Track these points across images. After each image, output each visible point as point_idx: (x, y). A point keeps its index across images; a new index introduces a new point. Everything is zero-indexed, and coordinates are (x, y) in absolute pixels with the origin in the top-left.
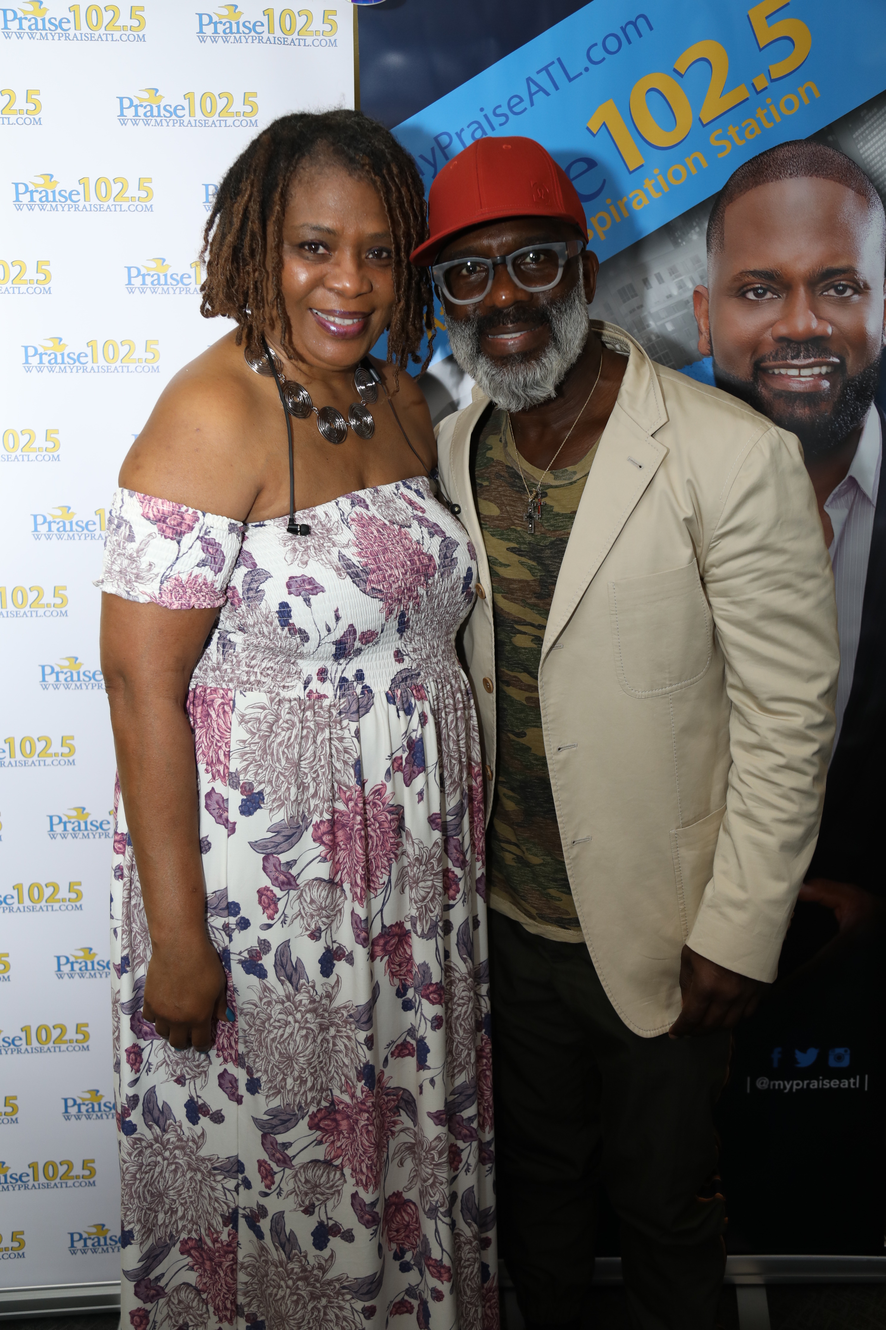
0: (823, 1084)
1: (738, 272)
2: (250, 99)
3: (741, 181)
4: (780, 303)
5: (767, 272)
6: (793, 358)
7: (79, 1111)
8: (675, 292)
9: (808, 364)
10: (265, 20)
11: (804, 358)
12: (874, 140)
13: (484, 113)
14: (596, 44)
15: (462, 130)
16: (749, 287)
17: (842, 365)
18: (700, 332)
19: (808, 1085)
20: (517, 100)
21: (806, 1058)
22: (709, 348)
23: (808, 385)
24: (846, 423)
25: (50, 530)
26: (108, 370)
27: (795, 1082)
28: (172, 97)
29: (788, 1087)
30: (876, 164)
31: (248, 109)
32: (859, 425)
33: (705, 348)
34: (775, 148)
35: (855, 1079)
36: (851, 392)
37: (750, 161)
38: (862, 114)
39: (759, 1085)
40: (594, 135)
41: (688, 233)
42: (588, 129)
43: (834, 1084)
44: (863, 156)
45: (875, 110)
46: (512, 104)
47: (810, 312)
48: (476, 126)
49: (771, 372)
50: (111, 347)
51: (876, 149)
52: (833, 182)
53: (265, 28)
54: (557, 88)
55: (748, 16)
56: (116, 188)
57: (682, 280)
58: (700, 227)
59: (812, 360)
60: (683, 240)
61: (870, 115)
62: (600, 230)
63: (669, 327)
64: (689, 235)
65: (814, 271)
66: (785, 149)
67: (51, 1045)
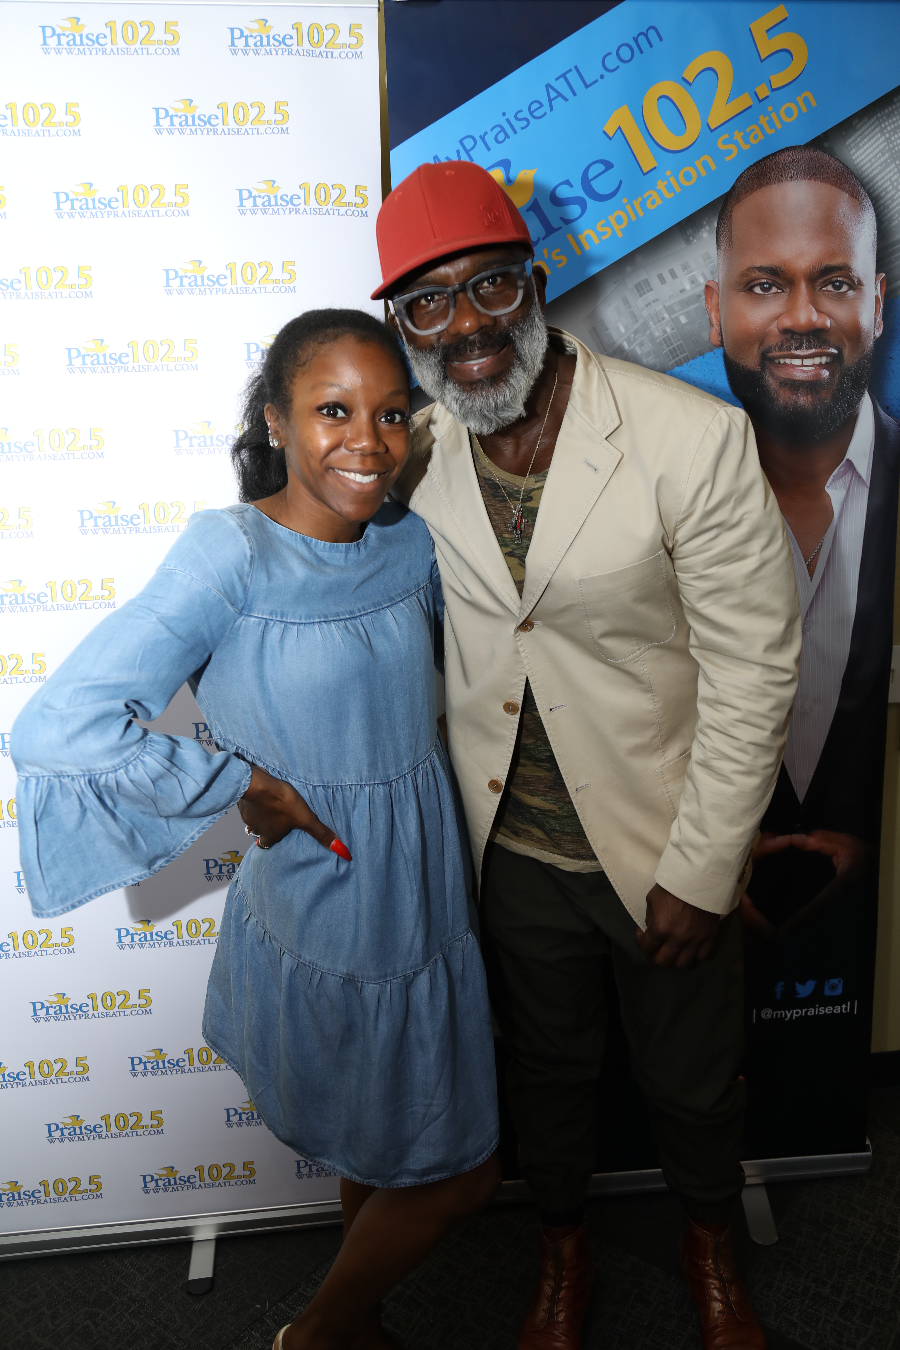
0: (819, 1011)
1: (746, 268)
2: (281, 108)
3: (747, 183)
4: (784, 296)
5: (772, 268)
6: (796, 349)
7: (145, 1068)
8: (688, 287)
9: (810, 354)
10: (294, 33)
11: (806, 349)
12: (865, 147)
13: (506, 117)
14: (610, 53)
15: (486, 133)
16: (756, 282)
17: (840, 355)
18: (711, 325)
19: (806, 1012)
20: (538, 105)
21: (805, 990)
22: (720, 339)
23: (810, 374)
24: (843, 410)
25: (96, 525)
26: (149, 369)
27: (795, 1011)
29: (789, 1015)
30: (866, 170)
31: (279, 117)
32: (855, 412)
33: (716, 340)
34: (776, 153)
35: (846, 1004)
36: (847, 380)
38: (854, 123)
39: (763, 1016)
40: (610, 139)
41: (699, 231)
42: (604, 132)
43: (828, 1010)
44: (856, 162)
45: (866, 119)
46: (532, 109)
47: (811, 306)
48: (498, 129)
49: (777, 361)
50: (151, 347)
51: (867, 156)
52: (829, 186)
53: (294, 41)
54: (575, 94)
55: (750, 29)
56: (154, 194)
57: (694, 275)
58: (709, 226)
59: (813, 351)
60: (694, 238)
61: (861, 123)
62: (617, 228)
63: (683, 320)
64: (700, 233)
65: (814, 268)
66: (786, 154)
67: (116, 1010)
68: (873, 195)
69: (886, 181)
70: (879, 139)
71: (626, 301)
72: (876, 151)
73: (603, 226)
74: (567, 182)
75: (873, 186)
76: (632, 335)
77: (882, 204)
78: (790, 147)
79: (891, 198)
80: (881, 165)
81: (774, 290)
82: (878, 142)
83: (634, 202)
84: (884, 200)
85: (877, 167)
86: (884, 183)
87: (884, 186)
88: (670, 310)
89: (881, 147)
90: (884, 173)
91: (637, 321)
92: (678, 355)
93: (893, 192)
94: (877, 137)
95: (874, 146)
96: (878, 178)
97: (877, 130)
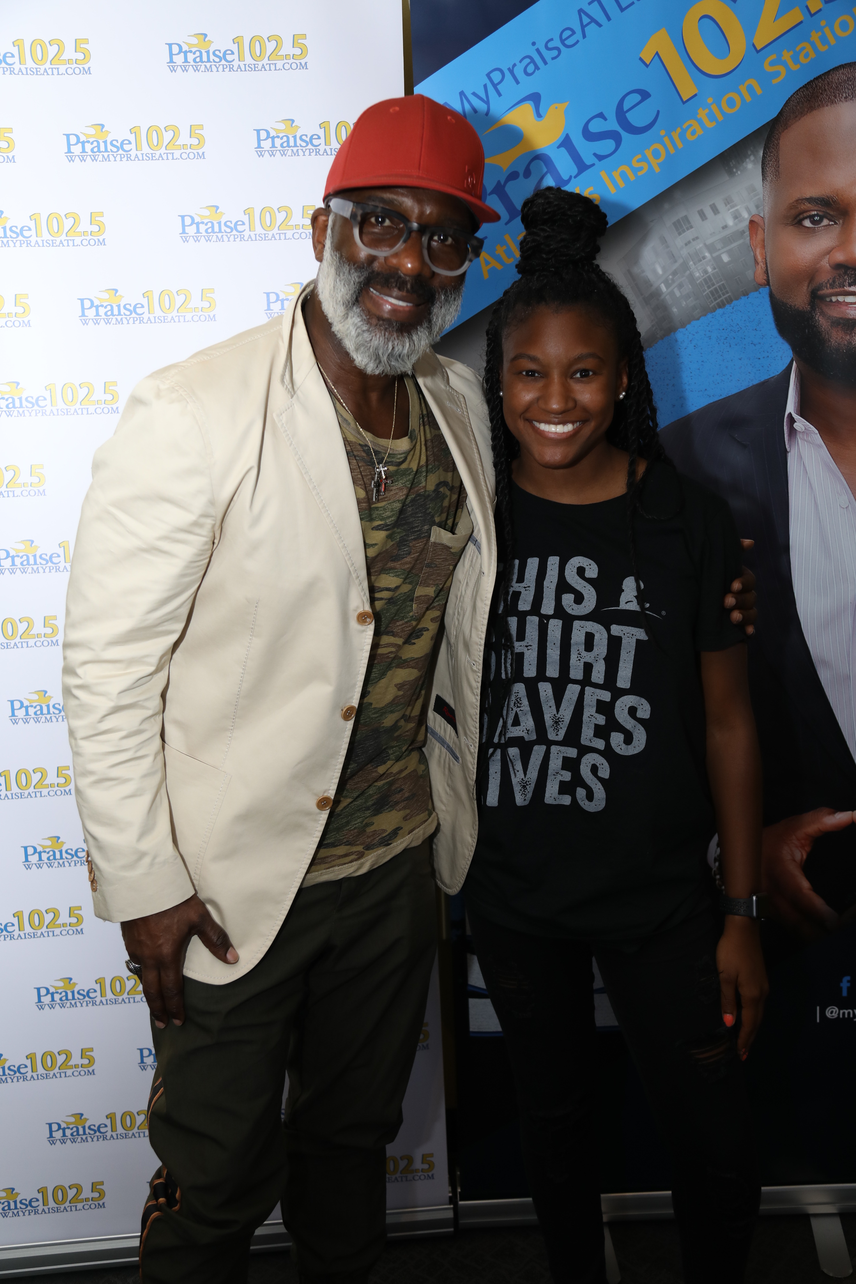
1: (794, 199)
2: (300, 41)
3: (796, 106)
4: (837, 229)
5: (823, 199)
6: (850, 285)
8: (730, 222)
13: (536, 47)
15: (514, 65)
16: (805, 215)
18: (756, 262)
20: (569, 33)
22: (765, 278)
26: (164, 320)
28: (221, 42)
31: (298, 51)
33: (761, 278)
34: (829, 71)
37: (804, 87)
39: (828, 1014)
40: (647, 66)
41: (743, 162)
42: (641, 59)
46: (564, 37)
48: (528, 60)
50: (167, 297)
54: (609, 19)
56: (168, 136)
57: (737, 210)
58: (755, 156)
60: (737, 170)
62: (654, 162)
63: (725, 258)
64: (744, 164)
66: (840, 72)
67: (125, 996)
71: (664, 241)
73: (638, 161)
74: (601, 115)
76: (671, 277)
78: (845, 64)
81: (825, 222)
83: (673, 134)
88: (711, 248)
91: (675, 261)
92: (720, 297)
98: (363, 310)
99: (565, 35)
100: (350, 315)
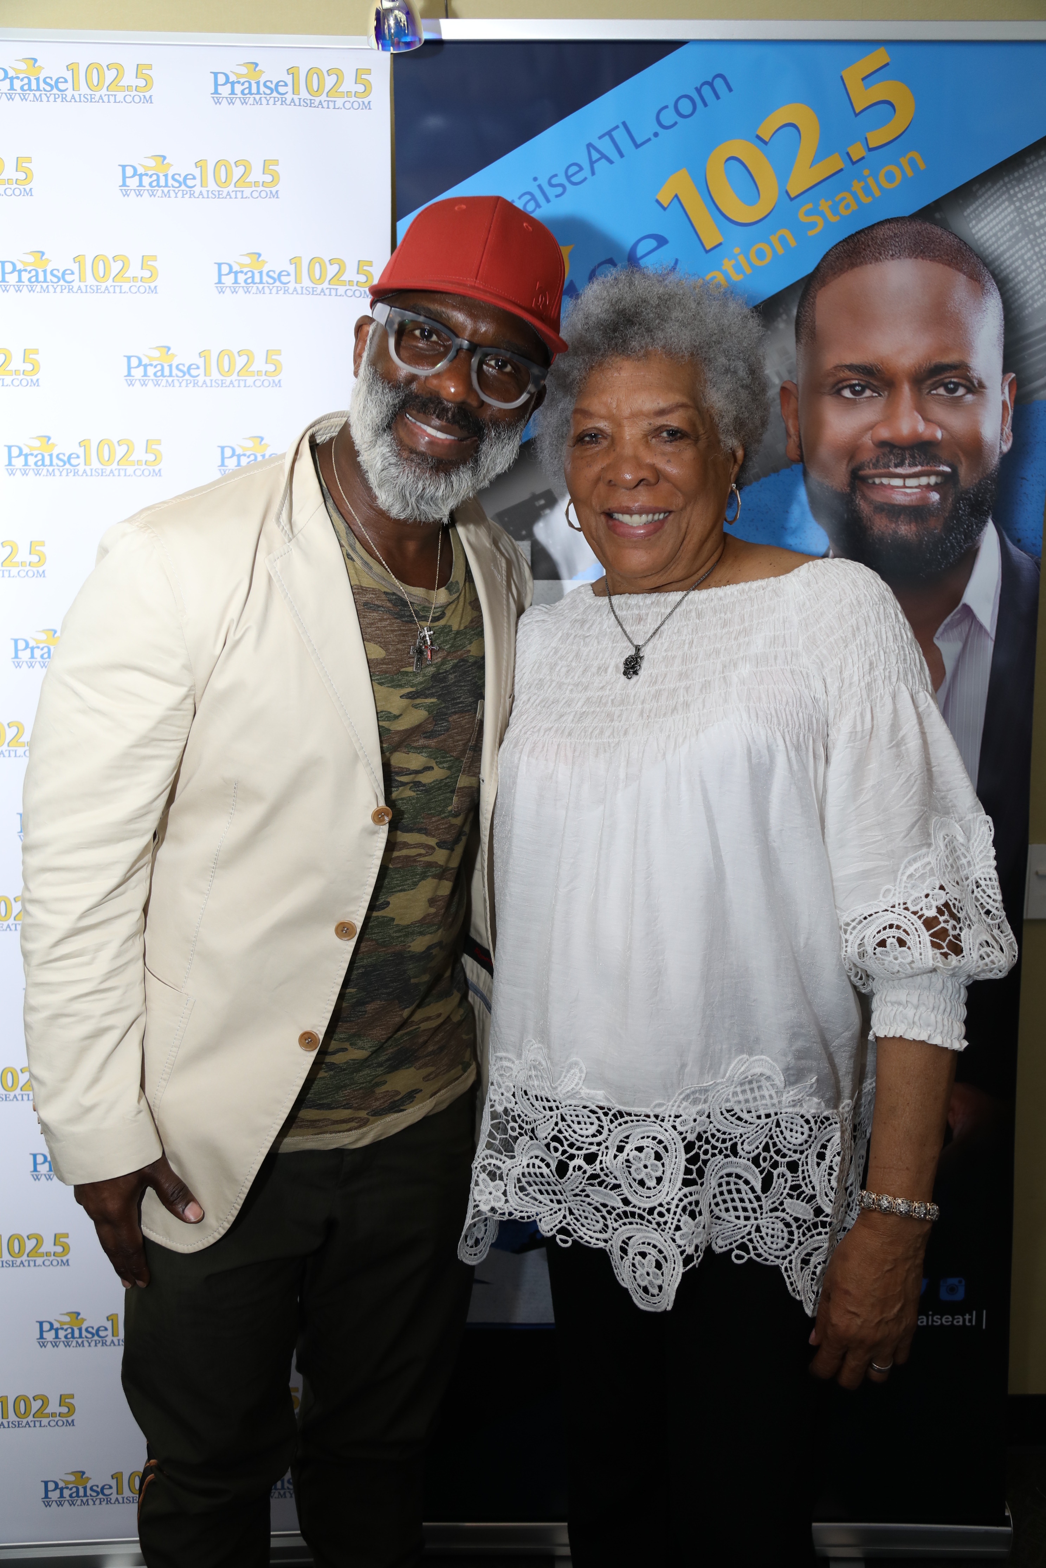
0: (933, 1321)
1: (832, 366)
2: (271, 167)
3: (834, 262)
4: (881, 402)
5: (866, 367)
6: (896, 466)
7: (57, 1337)
9: (914, 473)
10: (289, 79)
11: (909, 466)
12: (989, 218)
13: (537, 183)
14: (666, 107)
16: (845, 384)
17: (954, 474)
18: (788, 436)
20: (575, 169)
22: (798, 453)
23: (914, 497)
24: (958, 543)
25: (32, 657)
26: (102, 473)
28: (181, 165)
30: (990, 246)
31: (268, 178)
32: (974, 545)
33: (794, 453)
34: (873, 225)
35: (971, 1314)
36: (964, 506)
37: (844, 241)
38: (974, 189)
40: (664, 209)
42: (657, 201)
43: (946, 1320)
44: (976, 237)
45: (989, 184)
46: (570, 173)
47: (916, 414)
48: (528, 197)
49: (870, 481)
50: (106, 447)
51: (991, 229)
52: (941, 265)
53: (289, 89)
54: (622, 155)
55: (842, 77)
56: (116, 267)
58: (787, 315)
59: (918, 469)
61: (983, 190)
64: (777, 323)
65: (920, 366)
66: (886, 227)
67: (25, 1258)
68: (999, 277)
69: (1017, 260)
70: (1006, 208)
72: (1003, 224)
74: (611, 261)
75: (999, 266)
77: (1011, 288)
78: (891, 219)
79: (1022, 280)
80: (1009, 240)
82: (1006, 213)
84: (1014, 282)
85: (1005, 242)
86: (1013, 262)
87: (1014, 266)
89: (1009, 219)
90: (1014, 250)
93: (1025, 274)
94: (1003, 206)
95: (1000, 217)
96: (1005, 257)
97: (1004, 197)
98: (394, 439)
99: (570, 172)
100: (379, 443)
